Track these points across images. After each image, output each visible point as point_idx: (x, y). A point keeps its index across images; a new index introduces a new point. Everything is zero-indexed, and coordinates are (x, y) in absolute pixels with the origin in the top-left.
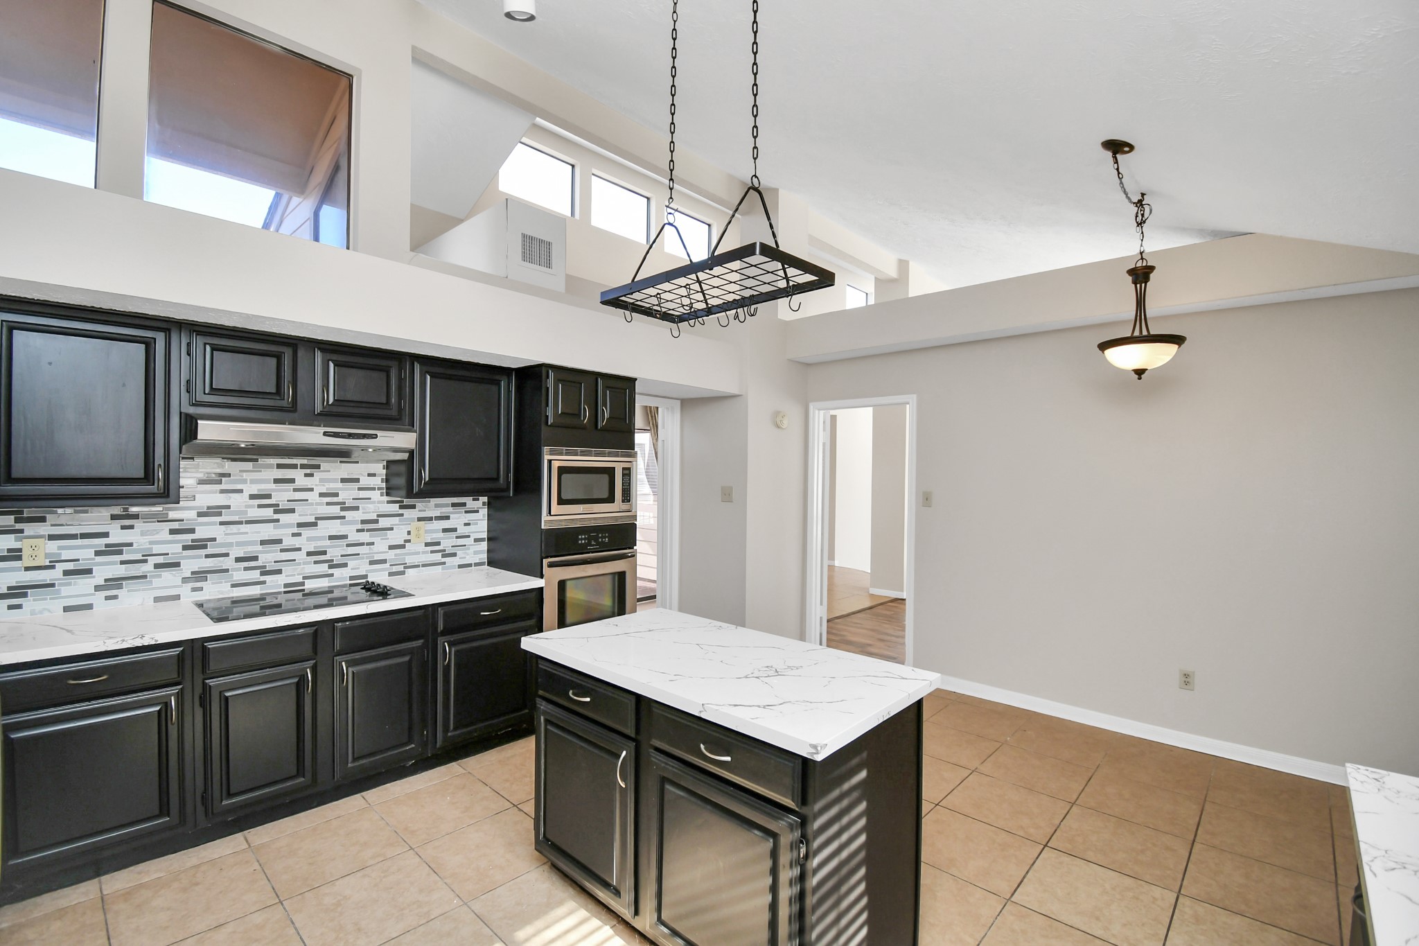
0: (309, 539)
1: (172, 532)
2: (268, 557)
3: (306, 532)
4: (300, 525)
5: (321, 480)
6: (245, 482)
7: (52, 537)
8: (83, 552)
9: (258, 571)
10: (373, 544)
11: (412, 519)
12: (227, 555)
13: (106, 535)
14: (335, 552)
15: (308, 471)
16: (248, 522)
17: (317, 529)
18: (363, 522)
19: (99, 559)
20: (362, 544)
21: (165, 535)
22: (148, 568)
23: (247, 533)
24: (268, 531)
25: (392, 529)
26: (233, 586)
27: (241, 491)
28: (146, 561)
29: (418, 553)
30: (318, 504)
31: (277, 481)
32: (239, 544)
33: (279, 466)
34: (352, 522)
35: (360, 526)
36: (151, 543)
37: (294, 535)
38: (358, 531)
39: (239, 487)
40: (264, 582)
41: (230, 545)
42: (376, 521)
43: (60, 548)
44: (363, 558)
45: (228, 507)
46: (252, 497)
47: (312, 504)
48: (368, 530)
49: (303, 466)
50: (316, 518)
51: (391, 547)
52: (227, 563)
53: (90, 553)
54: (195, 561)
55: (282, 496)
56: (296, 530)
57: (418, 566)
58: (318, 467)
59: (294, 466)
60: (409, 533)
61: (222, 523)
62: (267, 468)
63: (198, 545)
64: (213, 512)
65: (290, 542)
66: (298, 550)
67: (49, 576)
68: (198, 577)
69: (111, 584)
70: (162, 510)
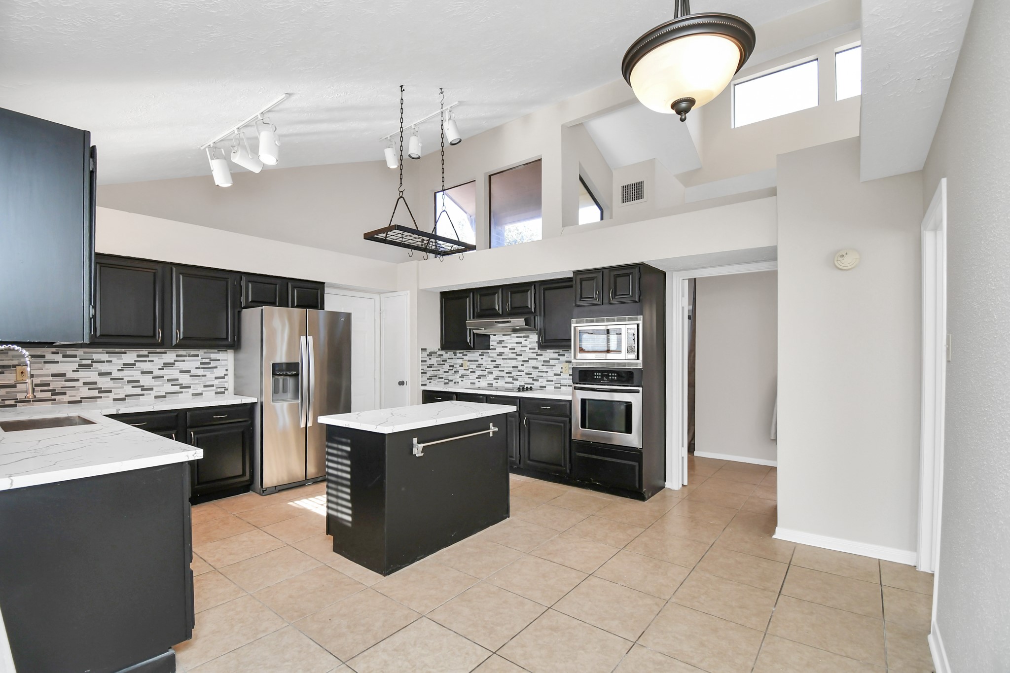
0: (526, 367)
1: (492, 361)
2: (515, 373)
3: (526, 364)
4: (524, 361)
5: (530, 342)
6: (507, 343)
7: (469, 361)
8: (473, 366)
9: (512, 378)
10: (547, 372)
11: (563, 362)
12: (504, 371)
13: (478, 361)
14: (535, 374)
15: (526, 339)
16: (509, 359)
18: (544, 361)
19: (477, 368)
20: (544, 372)
21: (489, 362)
22: (486, 373)
24: (514, 363)
25: (555, 366)
26: (505, 383)
27: (507, 347)
28: (485, 370)
29: (566, 379)
30: (529, 353)
31: (517, 343)
32: (507, 367)
33: (518, 337)
34: (540, 361)
35: (543, 363)
36: (487, 364)
37: (522, 365)
38: (542, 365)
39: (506, 345)
40: (513, 383)
41: (504, 367)
42: (549, 362)
43: (470, 364)
44: (544, 378)
45: (504, 353)
46: (510, 349)
47: (527, 353)
48: (546, 365)
49: (525, 337)
50: (529, 359)
51: (555, 375)
52: (503, 374)
53: (474, 367)
54: (496, 373)
55: (518, 349)
56: (522, 363)
57: (566, 386)
58: (528, 337)
59: (521, 337)
60: (562, 368)
61: (503, 359)
62: (514, 337)
63: (497, 366)
64: (500, 354)
65: (520, 368)
66: (523, 371)
67: (468, 372)
68: (497, 378)
69: (479, 377)
70: (489, 353)
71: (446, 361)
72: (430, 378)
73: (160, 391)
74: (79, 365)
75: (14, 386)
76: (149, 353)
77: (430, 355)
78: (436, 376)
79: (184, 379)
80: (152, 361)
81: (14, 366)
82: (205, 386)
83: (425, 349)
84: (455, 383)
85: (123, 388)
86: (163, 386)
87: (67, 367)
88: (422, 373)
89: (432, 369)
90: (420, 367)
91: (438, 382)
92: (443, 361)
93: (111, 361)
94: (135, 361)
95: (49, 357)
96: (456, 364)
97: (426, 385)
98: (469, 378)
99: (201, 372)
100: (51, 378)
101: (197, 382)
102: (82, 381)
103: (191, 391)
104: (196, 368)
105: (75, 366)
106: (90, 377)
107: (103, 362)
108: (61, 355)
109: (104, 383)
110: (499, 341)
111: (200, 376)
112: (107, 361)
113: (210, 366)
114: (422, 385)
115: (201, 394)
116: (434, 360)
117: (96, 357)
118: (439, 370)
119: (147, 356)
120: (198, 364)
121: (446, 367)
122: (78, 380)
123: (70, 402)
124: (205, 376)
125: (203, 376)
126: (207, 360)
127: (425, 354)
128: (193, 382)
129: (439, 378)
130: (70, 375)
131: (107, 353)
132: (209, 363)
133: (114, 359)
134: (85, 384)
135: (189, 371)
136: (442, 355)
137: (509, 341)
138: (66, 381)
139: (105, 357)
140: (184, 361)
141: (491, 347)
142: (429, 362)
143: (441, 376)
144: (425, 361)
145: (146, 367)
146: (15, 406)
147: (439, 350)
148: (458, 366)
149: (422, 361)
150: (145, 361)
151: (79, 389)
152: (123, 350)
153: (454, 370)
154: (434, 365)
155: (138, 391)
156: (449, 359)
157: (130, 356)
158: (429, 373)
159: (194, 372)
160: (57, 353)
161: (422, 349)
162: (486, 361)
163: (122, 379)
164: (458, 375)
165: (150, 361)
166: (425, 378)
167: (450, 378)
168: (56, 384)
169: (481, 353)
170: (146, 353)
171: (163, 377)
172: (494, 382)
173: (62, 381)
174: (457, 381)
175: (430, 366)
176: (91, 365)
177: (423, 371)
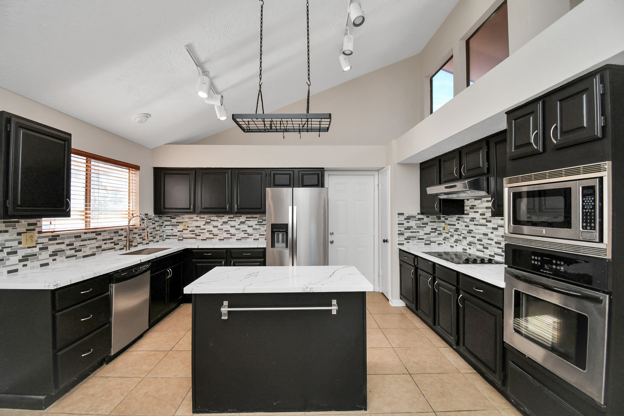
0: (496, 236)
2: (485, 241)
3: (495, 232)
4: (494, 228)
6: (478, 208)
7: (449, 225)
13: (455, 225)
17: (498, 231)
19: (455, 233)
21: (464, 227)
22: (461, 238)
23: (479, 229)
24: (483, 230)
26: (477, 250)
27: (478, 212)
28: (461, 235)
32: (479, 234)
39: (478, 210)
40: (483, 252)
41: (475, 233)
43: (450, 228)
45: (475, 218)
52: (475, 240)
53: (452, 230)
61: (475, 225)
62: (484, 202)
63: (470, 232)
64: (473, 219)
65: (490, 236)
66: (493, 240)
67: (448, 235)
68: (470, 244)
69: (456, 241)
70: (463, 218)
71: (427, 224)
72: (408, 238)
73: (239, 237)
74: (206, 222)
75: (182, 231)
76: (234, 216)
77: (408, 218)
78: (416, 237)
79: (250, 231)
80: (235, 220)
81: (182, 222)
82: (260, 235)
83: (403, 214)
84: (439, 244)
85: (223, 234)
86: (240, 234)
87: (201, 223)
88: (399, 234)
89: (411, 231)
90: (397, 229)
91: (417, 242)
92: (423, 224)
93: (218, 221)
94: (228, 220)
95: (195, 218)
96: (440, 227)
97: (403, 244)
98: (449, 241)
99: (258, 227)
100: (195, 228)
101: (256, 232)
102: (207, 230)
103: (253, 237)
104: (256, 225)
105: (204, 223)
106: (210, 228)
107: (215, 221)
108: (199, 218)
109: (215, 231)
110: (472, 206)
111: (257, 229)
112: (217, 221)
113: (263, 223)
114: (399, 244)
115: (258, 239)
116: (412, 223)
117: (212, 218)
118: (419, 232)
119: (233, 218)
120: (256, 222)
121: (428, 229)
122: (205, 229)
123: (202, 240)
124: (260, 229)
125: (259, 229)
126: (261, 220)
127: (402, 218)
128: (254, 232)
129: (419, 239)
130: (202, 227)
131: (216, 216)
132: (262, 222)
133: (219, 219)
134: (208, 231)
135: (252, 226)
136: (423, 219)
137: (480, 206)
138: (201, 229)
139: (215, 218)
140: (250, 220)
141: (466, 212)
142: (406, 225)
143: (420, 237)
144: (403, 224)
145: (232, 223)
146: (182, 240)
147: (418, 214)
148: (441, 229)
149: (399, 224)
150: (232, 221)
151: (205, 234)
152: (223, 215)
153: (437, 232)
154: (412, 227)
155: (211, 236)
156: (431, 222)
157: (226, 218)
158: (407, 235)
159: (255, 227)
160: (197, 216)
161: (399, 214)
162: (461, 226)
163: (223, 229)
164: (441, 238)
165: (234, 221)
166: (402, 238)
167: (432, 239)
168: (197, 231)
169: (458, 217)
170: (232, 216)
171: (240, 229)
172: (467, 247)
173: (199, 229)
174: (441, 242)
175: (408, 228)
176: (210, 222)
177: (399, 232)
